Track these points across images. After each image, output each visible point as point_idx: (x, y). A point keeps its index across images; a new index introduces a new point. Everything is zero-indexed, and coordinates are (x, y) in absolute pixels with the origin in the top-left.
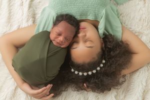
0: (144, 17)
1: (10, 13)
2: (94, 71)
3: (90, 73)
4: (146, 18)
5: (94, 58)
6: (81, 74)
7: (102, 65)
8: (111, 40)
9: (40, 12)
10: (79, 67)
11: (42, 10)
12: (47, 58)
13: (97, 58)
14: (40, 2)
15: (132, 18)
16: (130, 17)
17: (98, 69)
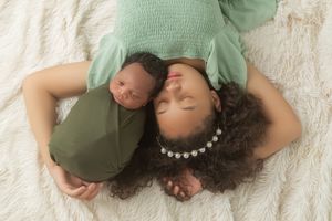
0: (287, 55)
1: (43, 43)
2: (203, 150)
3: (194, 153)
4: (290, 57)
5: (198, 128)
6: (178, 156)
7: (215, 139)
8: (233, 92)
9: (98, 41)
10: (173, 145)
11: (100, 38)
12: (120, 128)
13: (203, 127)
14: (97, 25)
15: (265, 57)
16: (262, 56)
17: (210, 145)
